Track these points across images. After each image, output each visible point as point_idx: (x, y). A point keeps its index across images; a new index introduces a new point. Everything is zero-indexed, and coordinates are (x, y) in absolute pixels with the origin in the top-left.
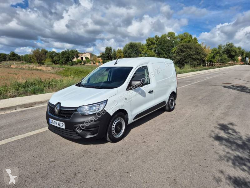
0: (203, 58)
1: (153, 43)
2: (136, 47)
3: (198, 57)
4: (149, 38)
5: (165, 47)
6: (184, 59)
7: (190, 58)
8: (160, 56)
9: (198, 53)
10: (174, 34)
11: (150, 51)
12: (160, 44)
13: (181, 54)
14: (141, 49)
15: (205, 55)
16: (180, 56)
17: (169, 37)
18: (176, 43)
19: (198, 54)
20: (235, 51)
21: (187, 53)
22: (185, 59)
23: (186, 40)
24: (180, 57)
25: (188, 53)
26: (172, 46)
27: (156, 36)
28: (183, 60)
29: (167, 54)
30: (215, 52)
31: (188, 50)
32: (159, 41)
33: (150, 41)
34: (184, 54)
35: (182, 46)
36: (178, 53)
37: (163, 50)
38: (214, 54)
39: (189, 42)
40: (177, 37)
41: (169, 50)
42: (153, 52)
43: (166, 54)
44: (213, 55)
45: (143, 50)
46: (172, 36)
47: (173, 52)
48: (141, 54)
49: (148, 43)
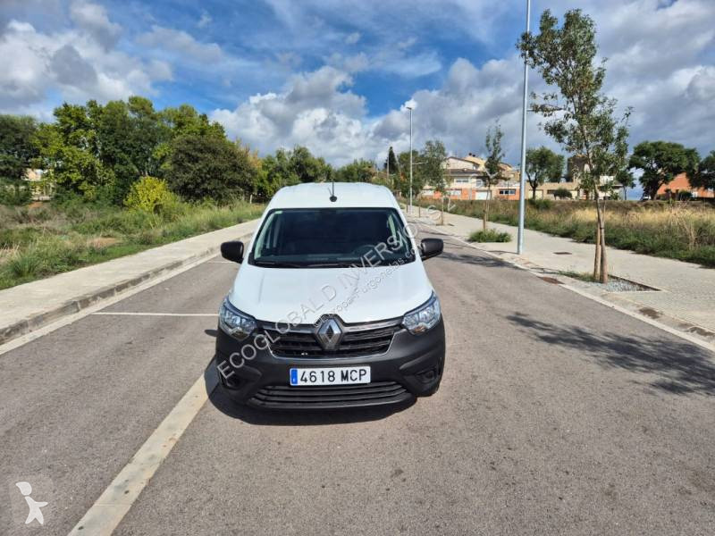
0: (250, 180)
1: (81, 124)
2: (17, 131)
3: (237, 177)
4: (66, 106)
5: (129, 142)
6: (199, 181)
7: (216, 177)
8: (115, 167)
9: (236, 168)
10: (151, 105)
11: (74, 148)
12: (111, 132)
13: (188, 167)
14: (37, 141)
15: (254, 173)
16: (188, 173)
17: (134, 110)
18: (163, 131)
19: (235, 171)
20: (315, 167)
21: (207, 165)
22: (203, 182)
23: (194, 128)
24: (187, 175)
25: (210, 165)
26: (150, 140)
27: (92, 104)
28: (197, 185)
29: (139, 162)
30: (271, 167)
31: (209, 156)
32: (106, 122)
33: (69, 116)
34: (198, 166)
35: (188, 142)
36: (178, 163)
37: (124, 151)
38: (271, 173)
39: (203, 133)
40: (160, 114)
41: (143, 151)
42: (86, 152)
43: (134, 161)
44: (268, 175)
45: (45, 146)
46: (143, 109)
47: (159, 157)
48: (36, 157)
49: (63, 123)
